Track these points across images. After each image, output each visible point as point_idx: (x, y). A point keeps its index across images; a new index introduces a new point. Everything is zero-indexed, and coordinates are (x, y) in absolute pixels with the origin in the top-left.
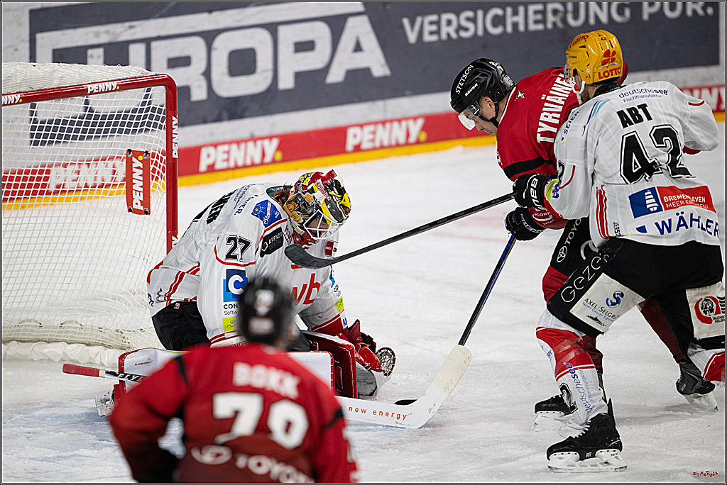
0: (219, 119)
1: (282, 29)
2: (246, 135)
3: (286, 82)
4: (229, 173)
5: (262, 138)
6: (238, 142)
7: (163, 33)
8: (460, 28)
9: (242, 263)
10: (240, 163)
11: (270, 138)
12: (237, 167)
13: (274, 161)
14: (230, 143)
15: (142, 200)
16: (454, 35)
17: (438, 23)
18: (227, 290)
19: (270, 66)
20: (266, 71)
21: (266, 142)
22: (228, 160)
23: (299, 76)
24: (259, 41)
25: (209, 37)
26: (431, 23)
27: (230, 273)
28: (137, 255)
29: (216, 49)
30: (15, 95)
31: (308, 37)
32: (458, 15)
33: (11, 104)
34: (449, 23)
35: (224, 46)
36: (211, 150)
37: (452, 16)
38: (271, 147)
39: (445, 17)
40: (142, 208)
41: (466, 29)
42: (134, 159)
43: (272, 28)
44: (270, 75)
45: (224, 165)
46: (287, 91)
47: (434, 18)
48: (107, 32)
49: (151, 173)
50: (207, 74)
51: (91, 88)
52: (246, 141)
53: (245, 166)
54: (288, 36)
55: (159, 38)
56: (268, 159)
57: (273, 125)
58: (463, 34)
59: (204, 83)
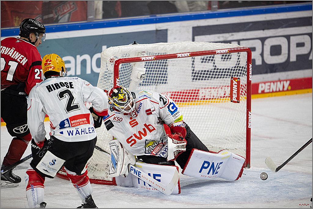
0: (266, 73)
1: (292, 38)
2: (277, 79)
3: (293, 59)
4: (270, 94)
5: (283, 81)
6: (274, 82)
7: (245, 38)
10: (274, 90)
11: (286, 81)
12: (273, 92)
13: (288, 90)
14: (270, 82)
15: (236, 97)
19: (287, 52)
20: (285, 54)
22: (270, 89)
23: (298, 56)
24: (283, 42)
25: (263, 40)
28: (234, 119)
29: (266, 45)
30: (187, 53)
31: (302, 41)
33: (186, 57)
35: (269, 43)
36: (263, 85)
38: (287, 84)
40: (236, 100)
42: (234, 81)
43: (288, 37)
44: (287, 55)
45: (268, 91)
46: (293, 62)
48: (223, 37)
49: (240, 86)
50: (262, 55)
51: (217, 52)
52: (277, 82)
53: (276, 92)
54: (294, 40)
55: (243, 40)
57: (288, 75)
59: (261, 58)
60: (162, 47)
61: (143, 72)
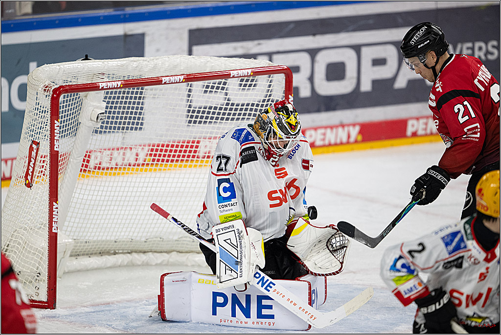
0: (318, 111)
1: (364, 50)
2: (337, 122)
3: (366, 86)
4: (325, 149)
5: (349, 125)
6: (332, 128)
7: (281, 49)
8: (488, 53)
9: (226, 173)
10: (333, 142)
11: (354, 125)
12: (330, 145)
13: (356, 142)
14: (326, 128)
16: (483, 57)
17: (473, 49)
18: (219, 195)
19: (355, 75)
20: (352, 78)
21: (351, 128)
22: (324, 139)
23: (375, 83)
24: (348, 58)
25: (313, 53)
26: (468, 48)
27: (220, 182)
29: (317, 61)
30: (180, 76)
31: (382, 56)
32: (486, 44)
33: (177, 83)
34: (480, 49)
35: (323, 59)
36: (313, 132)
37: (483, 45)
38: (354, 132)
39: (478, 45)
41: (492, 54)
43: (357, 48)
44: (354, 81)
46: (366, 93)
47: (470, 45)
48: (242, 47)
50: (311, 79)
52: (337, 127)
53: (336, 144)
54: (368, 54)
55: (278, 52)
56: (352, 139)
57: (356, 116)
58: (490, 57)
59: (308, 85)
60: (135, 64)
61: (102, 109)
